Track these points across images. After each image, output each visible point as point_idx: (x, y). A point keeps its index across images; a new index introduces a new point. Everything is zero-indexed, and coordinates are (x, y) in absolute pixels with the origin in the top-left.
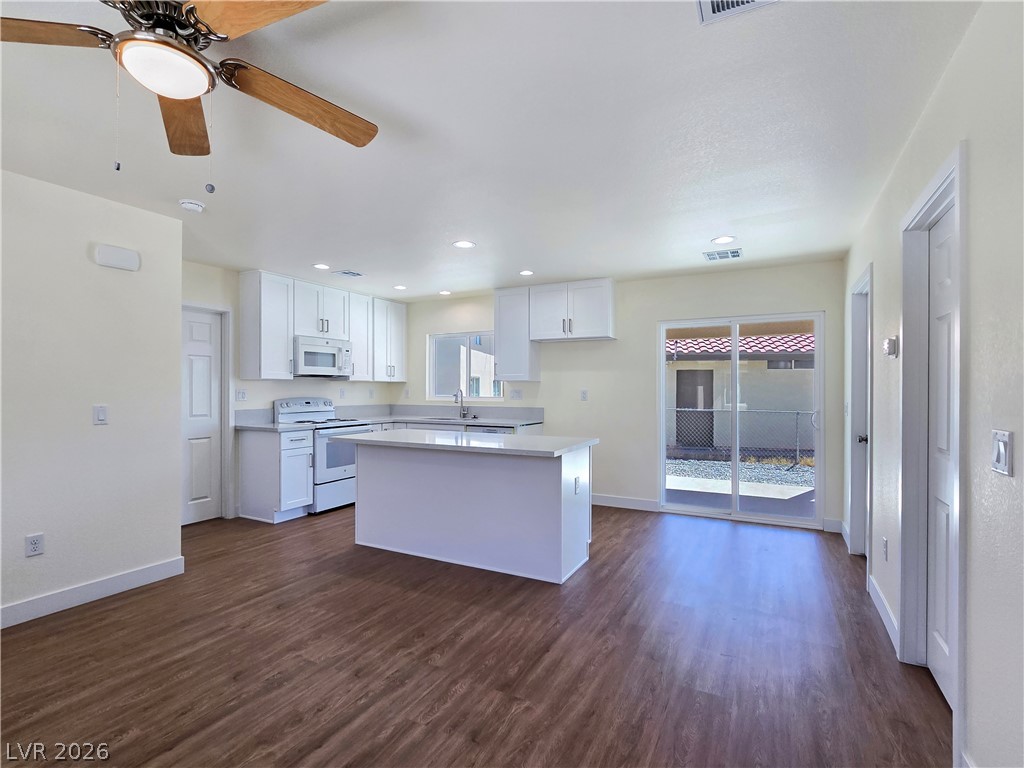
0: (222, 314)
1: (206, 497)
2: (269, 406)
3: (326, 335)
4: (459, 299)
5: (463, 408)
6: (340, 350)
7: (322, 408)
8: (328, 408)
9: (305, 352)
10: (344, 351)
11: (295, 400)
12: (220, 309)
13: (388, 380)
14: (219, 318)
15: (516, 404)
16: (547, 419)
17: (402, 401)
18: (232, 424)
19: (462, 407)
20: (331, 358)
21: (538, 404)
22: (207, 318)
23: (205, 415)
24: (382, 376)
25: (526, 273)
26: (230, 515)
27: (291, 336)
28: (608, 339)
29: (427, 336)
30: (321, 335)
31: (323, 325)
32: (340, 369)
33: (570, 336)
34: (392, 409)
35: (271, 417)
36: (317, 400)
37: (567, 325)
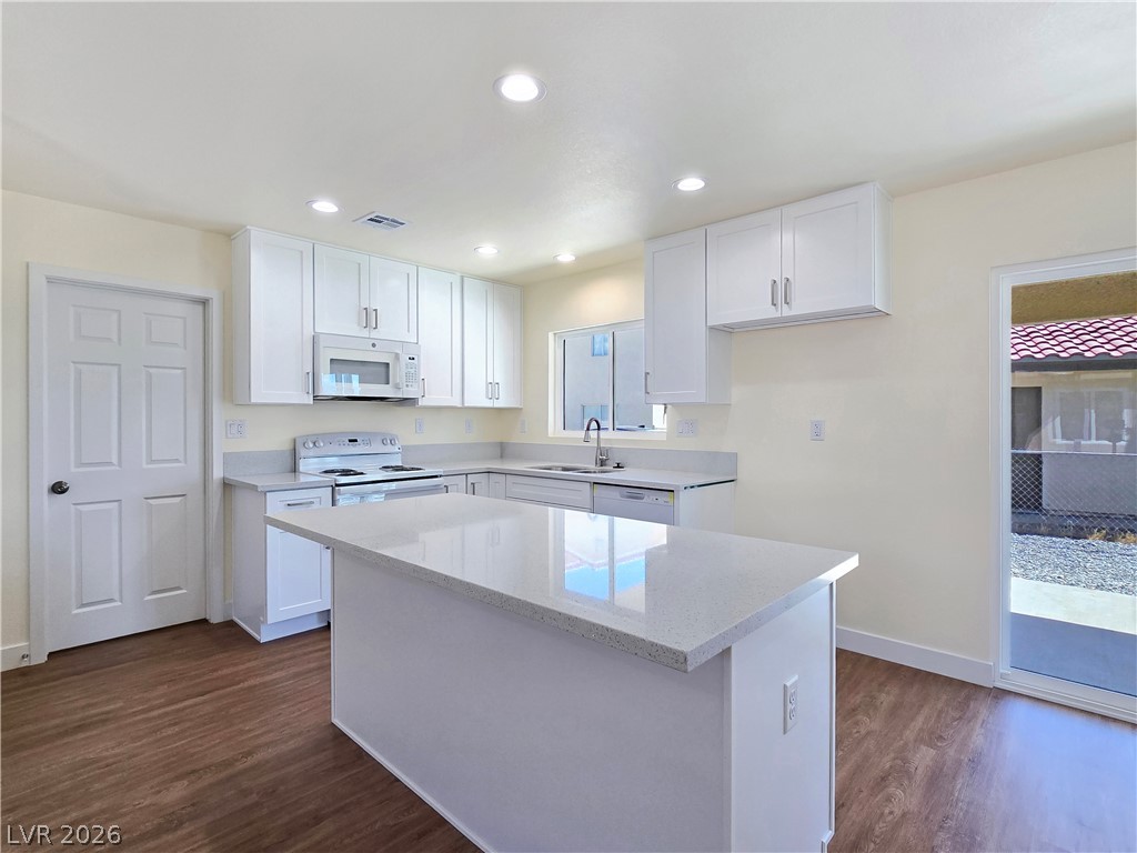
0: (204, 303)
1: (178, 588)
2: (287, 446)
3: (374, 334)
4: (591, 270)
5: (600, 450)
6: (397, 356)
7: (377, 447)
8: (389, 448)
9: (332, 360)
10: (404, 358)
11: (330, 438)
12: (199, 293)
13: (488, 404)
14: (200, 308)
15: (689, 444)
16: (742, 475)
17: (517, 438)
18: (218, 473)
19: (599, 448)
20: (383, 369)
21: (727, 446)
22: (181, 309)
23: (177, 460)
24: (477, 398)
25: (691, 184)
26: (215, 619)
27: (309, 333)
28: (872, 313)
29: (551, 335)
30: (365, 333)
31: (369, 318)
32: (397, 387)
33: (786, 312)
34: (503, 451)
35: (288, 462)
36: (370, 437)
37: (781, 291)
